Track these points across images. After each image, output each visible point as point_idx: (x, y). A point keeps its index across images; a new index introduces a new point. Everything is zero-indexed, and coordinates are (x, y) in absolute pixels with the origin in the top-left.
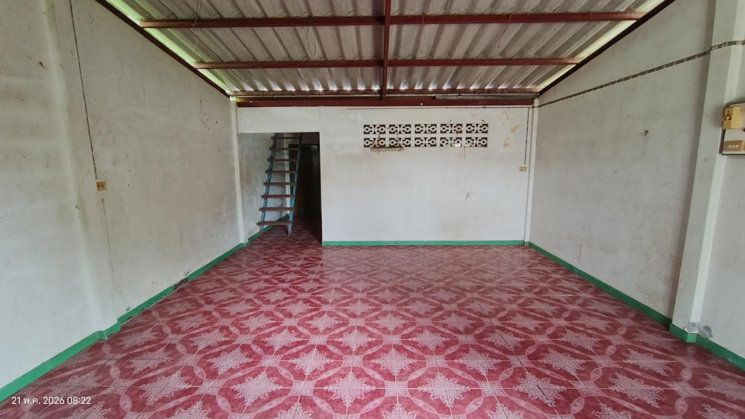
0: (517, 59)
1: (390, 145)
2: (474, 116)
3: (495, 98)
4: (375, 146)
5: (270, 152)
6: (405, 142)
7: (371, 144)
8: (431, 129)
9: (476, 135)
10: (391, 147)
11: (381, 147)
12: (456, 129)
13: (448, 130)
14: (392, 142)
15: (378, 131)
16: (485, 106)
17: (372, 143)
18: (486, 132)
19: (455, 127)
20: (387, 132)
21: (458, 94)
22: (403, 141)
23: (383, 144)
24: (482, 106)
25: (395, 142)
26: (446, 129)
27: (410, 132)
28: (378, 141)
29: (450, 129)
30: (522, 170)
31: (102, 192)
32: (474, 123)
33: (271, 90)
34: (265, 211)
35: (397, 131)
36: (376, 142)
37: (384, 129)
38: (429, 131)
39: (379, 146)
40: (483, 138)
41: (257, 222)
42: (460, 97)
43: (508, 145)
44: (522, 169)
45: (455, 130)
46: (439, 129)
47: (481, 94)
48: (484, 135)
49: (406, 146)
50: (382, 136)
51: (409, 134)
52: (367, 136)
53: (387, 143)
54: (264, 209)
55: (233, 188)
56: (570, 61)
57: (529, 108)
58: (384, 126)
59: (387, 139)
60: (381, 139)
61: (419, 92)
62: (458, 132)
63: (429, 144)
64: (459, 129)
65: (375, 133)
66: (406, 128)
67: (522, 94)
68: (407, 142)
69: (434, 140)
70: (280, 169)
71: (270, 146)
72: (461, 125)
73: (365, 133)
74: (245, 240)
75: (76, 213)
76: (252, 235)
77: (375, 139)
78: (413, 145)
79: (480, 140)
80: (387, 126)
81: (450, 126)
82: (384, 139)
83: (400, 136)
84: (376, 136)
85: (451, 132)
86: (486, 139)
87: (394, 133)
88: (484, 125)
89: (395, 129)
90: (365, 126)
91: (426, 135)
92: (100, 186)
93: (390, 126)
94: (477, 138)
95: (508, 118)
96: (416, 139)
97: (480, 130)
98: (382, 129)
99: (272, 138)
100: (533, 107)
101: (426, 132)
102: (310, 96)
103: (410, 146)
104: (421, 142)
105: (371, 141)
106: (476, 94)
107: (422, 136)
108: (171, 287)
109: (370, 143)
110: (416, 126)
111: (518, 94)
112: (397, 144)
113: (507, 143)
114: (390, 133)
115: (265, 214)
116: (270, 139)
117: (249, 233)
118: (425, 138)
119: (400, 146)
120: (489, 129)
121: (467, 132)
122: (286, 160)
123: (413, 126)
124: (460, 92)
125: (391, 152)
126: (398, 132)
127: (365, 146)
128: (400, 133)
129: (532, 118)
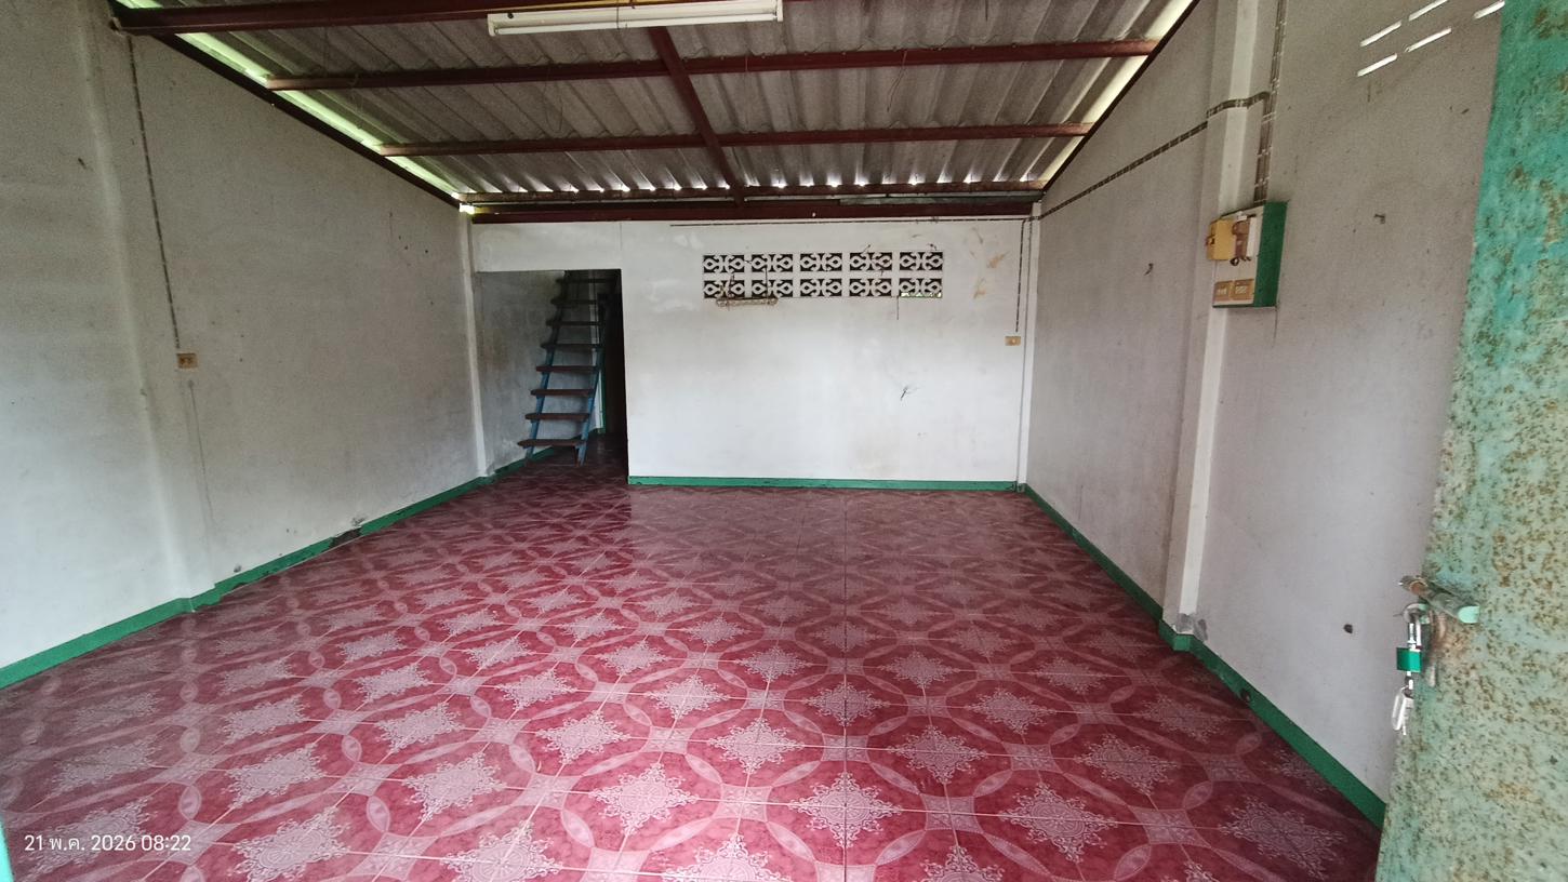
0: (969, 128)
1: (753, 294)
2: (914, 236)
3: (958, 201)
4: (724, 296)
5: (553, 310)
6: (781, 289)
7: (718, 293)
8: (830, 262)
9: (920, 274)
10: (754, 296)
11: (737, 297)
12: (880, 262)
13: (864, 265)
14: (758, 289)
15: (730, 267)
16: (936, 218)
17: (719, 289)
18: (940, 268)
19: (878, 258)
20: (748, 268)
21: (884, 195)
22: (779, 285)
23: (740, 293)
24: (930, 218)
25: (763, 289)
26: (861, 262)
27: (791, 270)
28: (731, 286)
29: (868, 262)
30: (1011, 343)
31: (188, 370)
32: (914, 249)
33: (532, 191)
34: (539, 420)
35: (765, 267)
36: (726, 289)
37: (742, 264)
38: (828, 266)
39: (730, 296)
40: (933, 280)
41: (519, 440)
42: (887, 201)
43: (983, 293)
44: (1012, 341)
45: (877, 265)
46: (846, 262)
47: (929, 195)
48: (936, 274)
49: (784, 295)
50: (738, 277)
51: (788, 273)
52: (709, 277)
53: (748, 289)
54: (536, 417)
55: (465, 374)
56: (1072, 131)
57: (1024, 220)
58: (742, 257)
59: (748, 283)
60: (737, 282)
61: (810, 191)
62: (883, 269)
63: (827, 291)
64: (885, 261)
65: (724, 271)
66: (784, 260)
67: (1013, 193)
68: (786, 288)
69: (837, 284)
70: (577, 340)
71: (552, 297)
72: (890, 255)
73: (706, 271)
74: (488, 471)
75: (142, 401)
76: (507, 464)
77: (724, 282)
78: (797, 294)
79: (927, 284)
80: (748, 257)
81: (868, 257)
82: (742, 282)
83: (771, 276)
84: (727, 277)
85: (871, 268)
86: (939, 281)
87: (760, 270)
88: (934, 254)
89: (763, 263)
90: (706, 257)
91: (821, 275)
92: (185, 360)
93: (754, 257)
94: (920, 280)
95: (981, 241)
96: (802, 281)
97: (928, 265)
98: (738, 264)
99: (559, 281)
100: (1031, 219)
101: (821, 269)
102: (603, 201)
103: (791, 295)
104: (812, 288)
105: (718, 286)
106: (920, 195)
107: (814, 275)
108: (325, 542)
109: (715, 289)
110: (803, 256)
111: (1004, 194)
112: (766, 292)
113: (981, 289)
114: (754, 270)
115: (538, 424)
116: (554, 282)
117: (499, 459)
118: (821, 281)
119: (772, 296)
120: (946, 262)
121: (902, 268)
122: (593, 323)
123: (797, 257)
124: (888, 190)
125: (753, 308)
126: (769, 268)
127: (707, 296)
128: (772, 270)
129: (1030, 239)
